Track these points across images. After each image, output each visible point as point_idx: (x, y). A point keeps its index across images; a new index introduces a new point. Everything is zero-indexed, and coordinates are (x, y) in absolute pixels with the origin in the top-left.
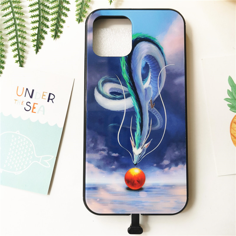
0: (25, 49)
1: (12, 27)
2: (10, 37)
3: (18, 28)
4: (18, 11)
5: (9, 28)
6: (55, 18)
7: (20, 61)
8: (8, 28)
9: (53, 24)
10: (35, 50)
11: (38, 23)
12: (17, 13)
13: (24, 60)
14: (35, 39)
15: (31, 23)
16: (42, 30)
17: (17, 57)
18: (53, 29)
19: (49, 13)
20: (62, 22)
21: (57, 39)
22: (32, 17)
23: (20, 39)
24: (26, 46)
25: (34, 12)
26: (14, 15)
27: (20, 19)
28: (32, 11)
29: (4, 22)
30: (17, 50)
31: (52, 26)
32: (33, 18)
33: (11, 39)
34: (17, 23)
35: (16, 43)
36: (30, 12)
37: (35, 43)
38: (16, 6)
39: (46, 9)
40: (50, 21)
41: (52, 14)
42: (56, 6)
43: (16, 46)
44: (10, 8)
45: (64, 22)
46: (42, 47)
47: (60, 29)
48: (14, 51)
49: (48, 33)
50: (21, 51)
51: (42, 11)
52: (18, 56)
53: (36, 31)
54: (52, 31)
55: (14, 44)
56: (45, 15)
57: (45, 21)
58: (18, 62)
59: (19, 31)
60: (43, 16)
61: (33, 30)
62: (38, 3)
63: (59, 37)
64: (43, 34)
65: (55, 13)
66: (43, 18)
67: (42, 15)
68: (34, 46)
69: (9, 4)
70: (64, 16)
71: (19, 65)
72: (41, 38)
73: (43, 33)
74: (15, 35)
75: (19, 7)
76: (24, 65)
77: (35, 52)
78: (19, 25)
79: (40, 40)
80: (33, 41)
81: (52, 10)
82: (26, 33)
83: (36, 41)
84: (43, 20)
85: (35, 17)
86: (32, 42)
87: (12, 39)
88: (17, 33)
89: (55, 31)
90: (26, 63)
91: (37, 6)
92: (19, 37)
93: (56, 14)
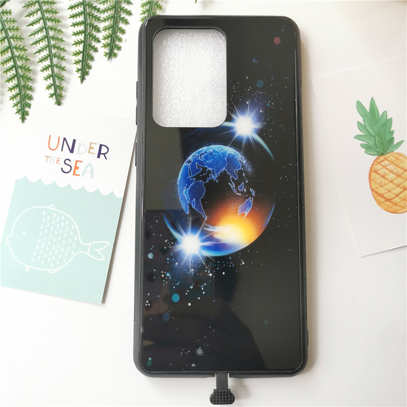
0: (63, 76)
1: (42, 42)
2: (41, 58)
3: (53, 42)
4: (51, 18)
5: (38, 44)
6: (109, 26)
7: (57, 94)
8: (36, 43)
9: (106, 35)
10: (80, 77)
11: (83, 34)
12: (50, 20)
13: (63, 93)
14: (78, 59)
15: (73, 35)
16: (90, 45)
17: (51, 88)
18: (106, 43)
19: (100, 19)
20: (120, 33)
21: (113, 59)
22: (74, 25)
23: (55, 60)
24: (65, 70)
25: (76, 18)
26: (45, 23)
27: (55, 30)
28: (73, 16)
29: (30, 34)
30: (51, 78)
31: (105, 38)
32: (76, 26)
33: (41, 61)
34: (50, 35)
35: (49, 66)
36: (70, 17)
37: (79, 66)
38: (48, 8)
39: (96, 13)
40: (102, 30)
41: (105, 20)
42: (110, 7)
43: (49, 72)
44: (39, 12)
45: (123, 32)
46: (91, 72)
47: (117, 43)
48: (46, 79)
49: (98, 50)
50: (58, 79)
51: (90, 16)
52: (53, 87)
53: (80, 48)
54: (105, 46)
55: (46, 69)
56: (94, 22)
57: (95, 31)
58: (54, 96)
59: (55, 47)
60: (90, 24)
61: (76, 46)
62: (82, 4)
63: (115, 55)
64: (92, 52)
65: (108, 19)
66: (90, 26)
67: (88, 22)
68: (78, 70)
69: (37, 6)
70: (122, 22)
71: (55, 101)
72: (88, 58)
73: (91, 50)
74: (48, 53)
75: (54, 10)
76: (63, 101)
77: (79, 80)
78: (53, 38)
79: (87, 61)
80: (77, 63)
81: (104, 13)
82: (65, 51)
83: (81, 63)
84: (90, 29)
85: (79, 26)
86: (75, 65)
87: (43, 60)
88: (50, 51)
89: (109, 47)
90: (66, 97)
91: (81, 9)
92: (55, 57)
93: (111, 20)
